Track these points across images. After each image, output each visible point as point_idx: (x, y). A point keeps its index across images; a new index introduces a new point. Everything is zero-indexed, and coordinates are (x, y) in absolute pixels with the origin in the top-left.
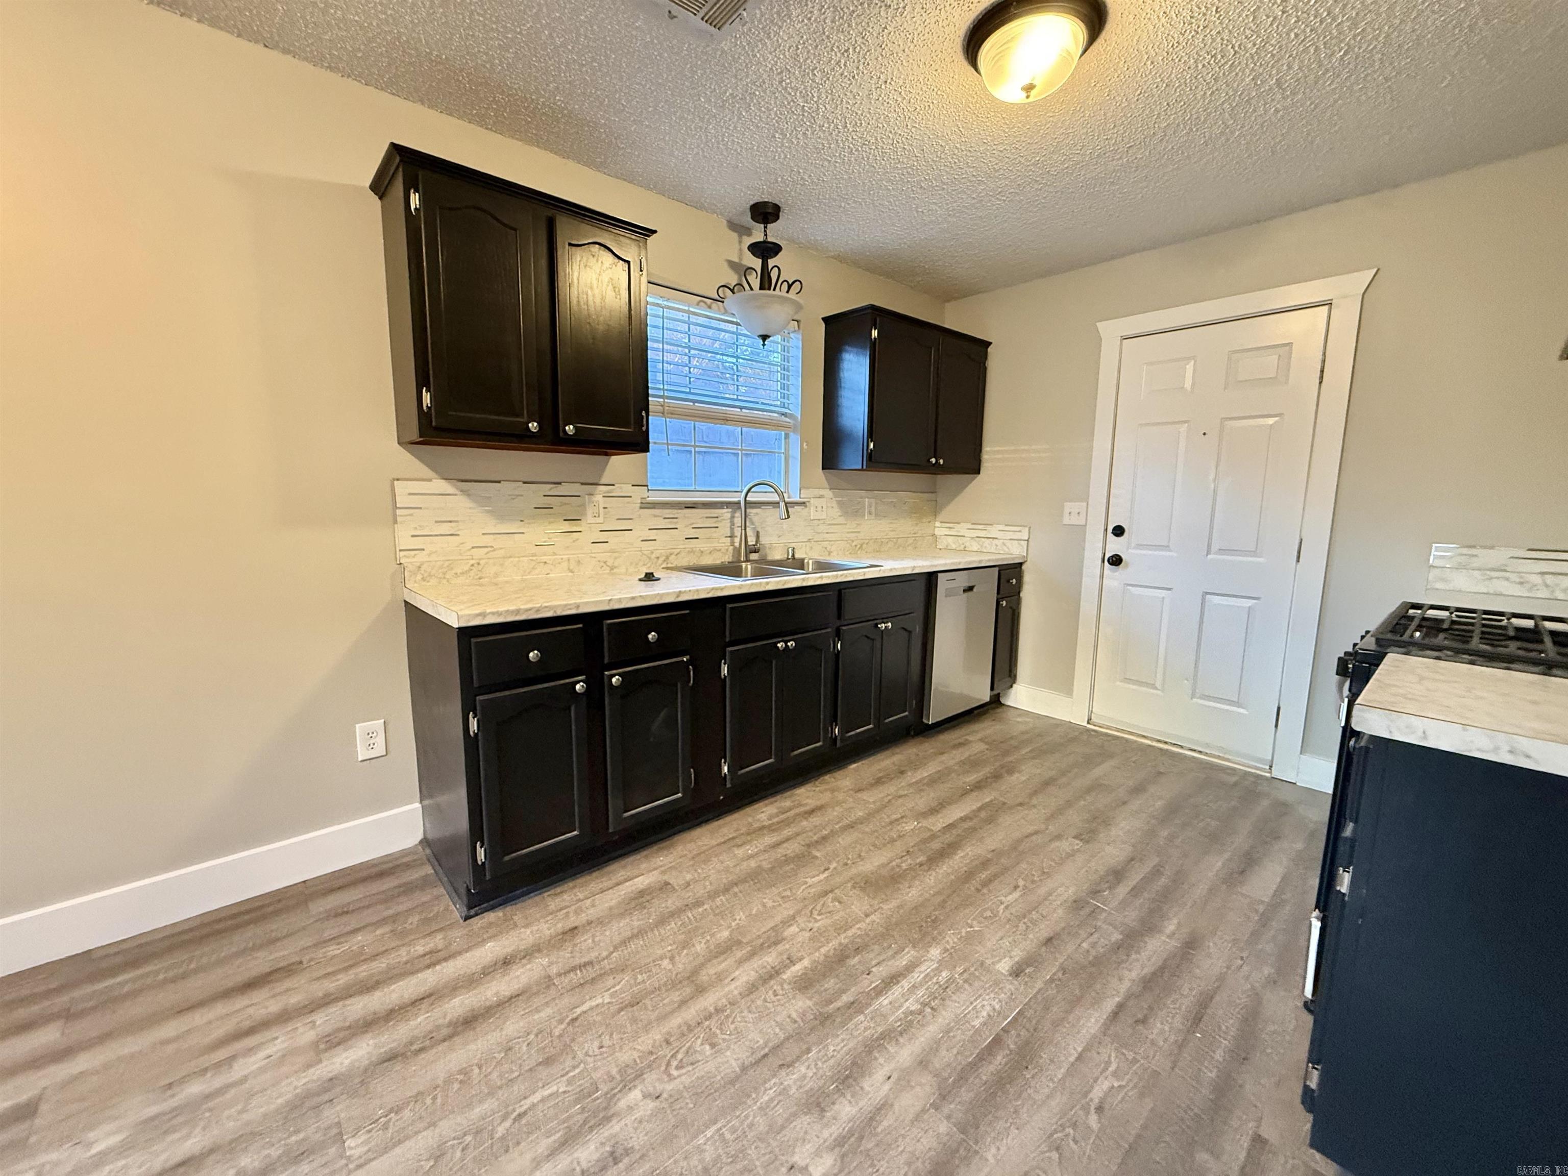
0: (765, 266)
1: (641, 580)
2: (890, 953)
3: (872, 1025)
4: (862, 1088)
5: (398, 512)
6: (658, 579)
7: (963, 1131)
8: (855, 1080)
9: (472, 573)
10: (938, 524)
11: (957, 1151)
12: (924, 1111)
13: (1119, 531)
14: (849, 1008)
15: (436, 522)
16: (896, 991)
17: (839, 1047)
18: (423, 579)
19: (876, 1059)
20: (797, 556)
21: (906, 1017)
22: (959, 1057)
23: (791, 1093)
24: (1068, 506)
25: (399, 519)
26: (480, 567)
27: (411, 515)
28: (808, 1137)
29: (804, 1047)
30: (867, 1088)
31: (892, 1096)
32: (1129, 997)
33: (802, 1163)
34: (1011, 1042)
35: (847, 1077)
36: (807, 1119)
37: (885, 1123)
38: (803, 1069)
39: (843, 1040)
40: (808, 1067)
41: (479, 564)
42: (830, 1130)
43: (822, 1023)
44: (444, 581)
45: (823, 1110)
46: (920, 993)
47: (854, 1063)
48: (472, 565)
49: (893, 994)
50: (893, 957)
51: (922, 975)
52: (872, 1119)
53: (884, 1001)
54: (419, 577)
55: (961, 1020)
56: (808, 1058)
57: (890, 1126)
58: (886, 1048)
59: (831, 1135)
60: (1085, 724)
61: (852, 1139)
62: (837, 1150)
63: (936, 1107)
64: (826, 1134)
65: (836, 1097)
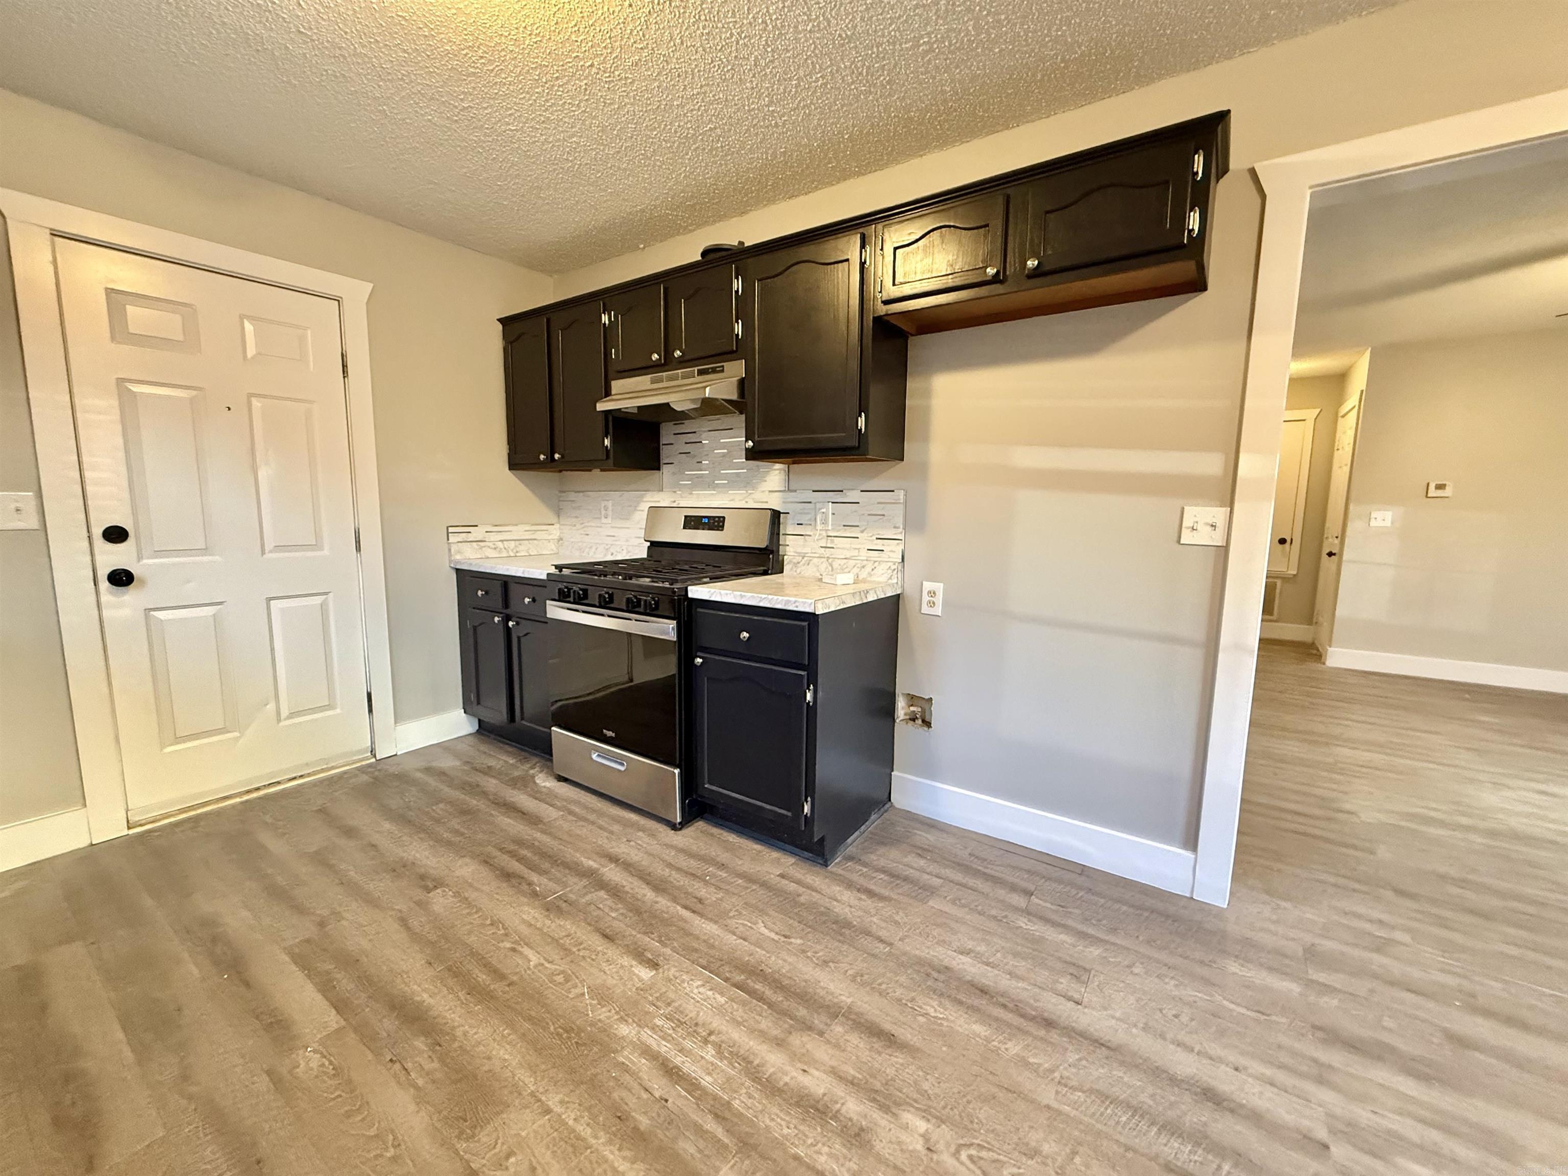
2: (627, 1078)
3: (744, 1091)
4: (824, 1095)
7: (835, 1015)
8: (818, 1102)
11: (854, 1020)
12: (828, 1042)
13: (116, 535)
14: (724, 1119)
16: (688, 1067)
17: (783, 1123)
19: (786, 1084)
21: (726, 1058)
22: (764, 1014)
23: (855, 1167)
28: (894, 1139)
29: (794, 1164)
30: (821, 1091)
31: (823, 1068)
33: (921, 1141)
34: (740, 978)
35: (817, 1110)
36: (878, 1146)
37: (852, 1072)
38: (823, 1159)
39: (773, 1120)
40: (819, 1153)
42: (878, 1118)
43: (755, 1147)
45: (862, 1129)
46: (688, 1044)
47: (797, 1104)
49: (694, 1071)
50: (632, 1074)
51: (664, 1043)
52: (852, 1083)
53: (707, 1081)
55: (720, 1010)
56: (806, 1154)
57: (853, 1068)
58: (770, 1076)
59: (883, 1118)
60: (126, 832)
61: (878, 1098)
62: (894, 1110)
63: (821, 1034)
64: (883, 1123)
65: (842, 1118)
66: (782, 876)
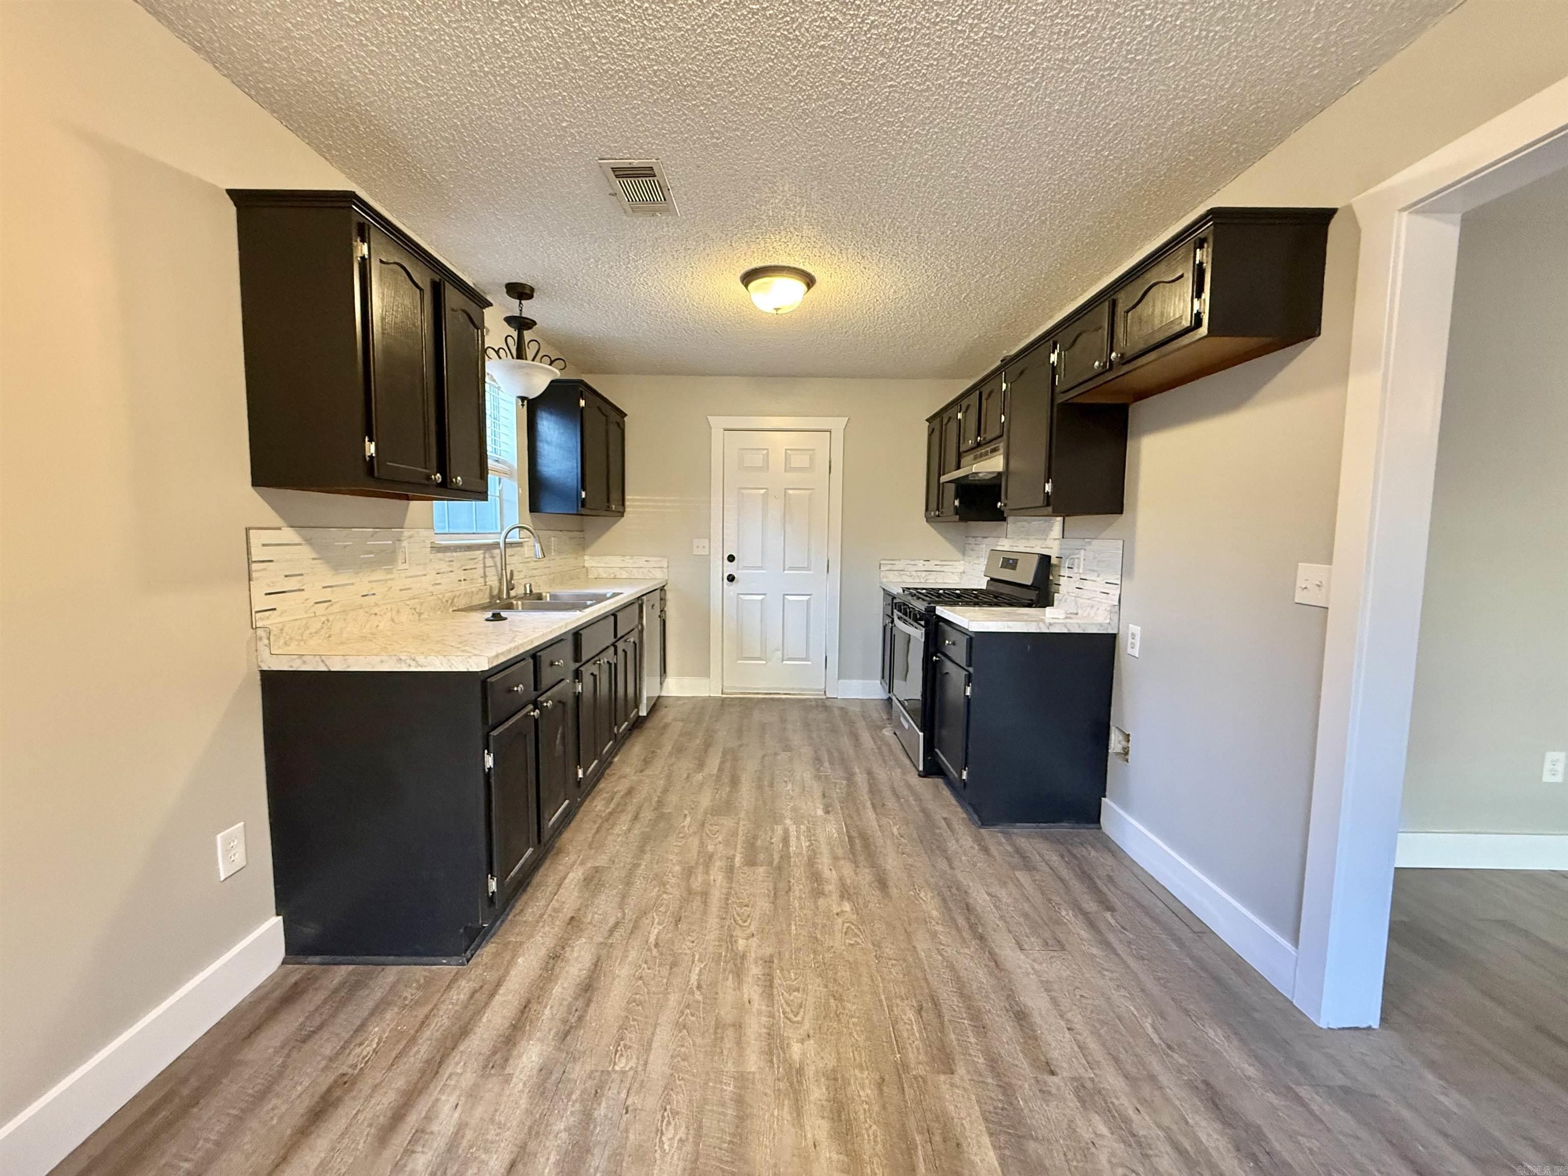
0: (520, 338)
1: (487, 620)
2: (770, 832)
3: (801, 858)
5: (254, 566)
6: (505, 619)
7: (873, 867)
8: (820, 878)
9: (323, 632)
10: (586, 558)
11: (879, 874)
12: (855, 870)
13: (731, 558)
14: (782, 860)
15: (286, 576)
16: (792, 843)
17: (799, 873)
18: (286, 644)
19: (818, 867)
20: (534, 591)
21: (809, 848)
22: (844, 849)
23: (804, 897)
24: (696, 542)
25: (254, 575)
26: (329, 624)
27: (265, 569)
28: (829, 902)
29: (785, 881)
30: (827, 877)
31: (839, 874)
32: (871, 799)
34: (854, 834)
35: (816, 879)
36: (821, 899)
37: (848, 882)
38: (797, 888)
39: (797, 870)
40: (798, 886)
41: (328, 620)
42: (834, 896)
43: (780, 870)
44: (302, 643)
45: (822, 893)
46: (802, 838)
47: (812, 873)
48: (323, 623)
49: (792, 845)
50: (773, 832)
51: (796, 832)
52: (842, 884)
53: (793, 849)
54: (282, 642)
55: (829, 838)
56: (793, 884)
57: (851, 882)
58: (816, 862)
60: (720, 695)
61: (845, 894)
62: (845, 900)
63: (857, 867)
65: (821, 887)
66: (945, 819)
